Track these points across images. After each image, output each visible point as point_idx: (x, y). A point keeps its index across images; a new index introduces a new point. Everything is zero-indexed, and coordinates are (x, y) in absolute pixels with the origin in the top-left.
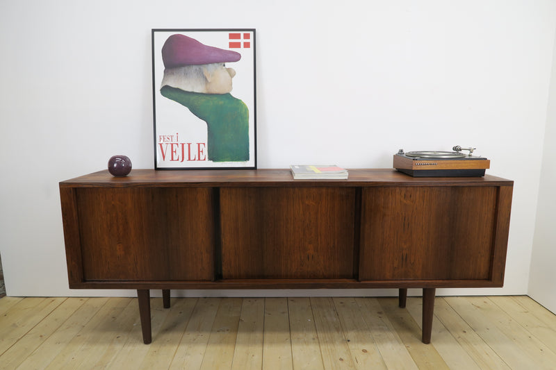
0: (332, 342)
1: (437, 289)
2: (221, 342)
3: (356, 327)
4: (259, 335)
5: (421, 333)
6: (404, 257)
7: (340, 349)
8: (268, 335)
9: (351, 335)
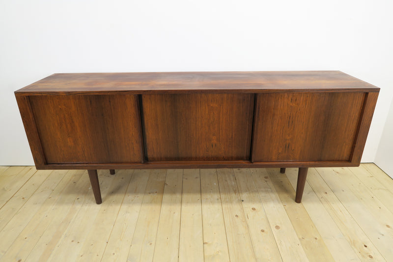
0: (231, 202)
1: (309, 168)
2: (151, 202)
3: (249, 190)
4: (178, 196)
5: (295, 194)
6: (287, 146)
7: (236, 208)
8: (185, 196)
9: (244, 196)
